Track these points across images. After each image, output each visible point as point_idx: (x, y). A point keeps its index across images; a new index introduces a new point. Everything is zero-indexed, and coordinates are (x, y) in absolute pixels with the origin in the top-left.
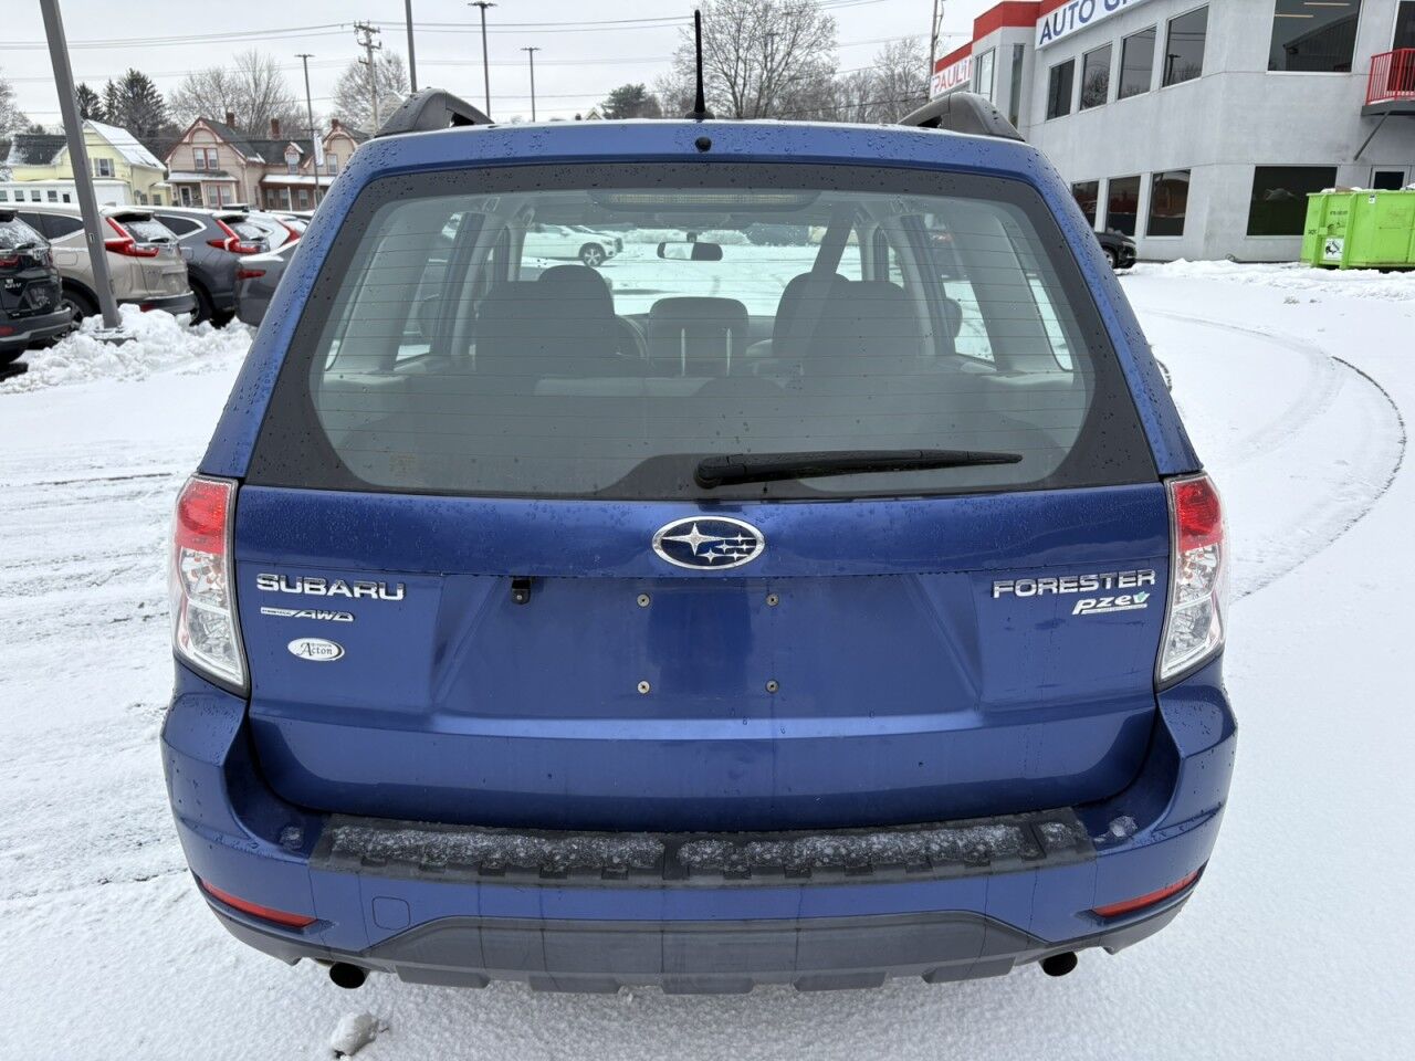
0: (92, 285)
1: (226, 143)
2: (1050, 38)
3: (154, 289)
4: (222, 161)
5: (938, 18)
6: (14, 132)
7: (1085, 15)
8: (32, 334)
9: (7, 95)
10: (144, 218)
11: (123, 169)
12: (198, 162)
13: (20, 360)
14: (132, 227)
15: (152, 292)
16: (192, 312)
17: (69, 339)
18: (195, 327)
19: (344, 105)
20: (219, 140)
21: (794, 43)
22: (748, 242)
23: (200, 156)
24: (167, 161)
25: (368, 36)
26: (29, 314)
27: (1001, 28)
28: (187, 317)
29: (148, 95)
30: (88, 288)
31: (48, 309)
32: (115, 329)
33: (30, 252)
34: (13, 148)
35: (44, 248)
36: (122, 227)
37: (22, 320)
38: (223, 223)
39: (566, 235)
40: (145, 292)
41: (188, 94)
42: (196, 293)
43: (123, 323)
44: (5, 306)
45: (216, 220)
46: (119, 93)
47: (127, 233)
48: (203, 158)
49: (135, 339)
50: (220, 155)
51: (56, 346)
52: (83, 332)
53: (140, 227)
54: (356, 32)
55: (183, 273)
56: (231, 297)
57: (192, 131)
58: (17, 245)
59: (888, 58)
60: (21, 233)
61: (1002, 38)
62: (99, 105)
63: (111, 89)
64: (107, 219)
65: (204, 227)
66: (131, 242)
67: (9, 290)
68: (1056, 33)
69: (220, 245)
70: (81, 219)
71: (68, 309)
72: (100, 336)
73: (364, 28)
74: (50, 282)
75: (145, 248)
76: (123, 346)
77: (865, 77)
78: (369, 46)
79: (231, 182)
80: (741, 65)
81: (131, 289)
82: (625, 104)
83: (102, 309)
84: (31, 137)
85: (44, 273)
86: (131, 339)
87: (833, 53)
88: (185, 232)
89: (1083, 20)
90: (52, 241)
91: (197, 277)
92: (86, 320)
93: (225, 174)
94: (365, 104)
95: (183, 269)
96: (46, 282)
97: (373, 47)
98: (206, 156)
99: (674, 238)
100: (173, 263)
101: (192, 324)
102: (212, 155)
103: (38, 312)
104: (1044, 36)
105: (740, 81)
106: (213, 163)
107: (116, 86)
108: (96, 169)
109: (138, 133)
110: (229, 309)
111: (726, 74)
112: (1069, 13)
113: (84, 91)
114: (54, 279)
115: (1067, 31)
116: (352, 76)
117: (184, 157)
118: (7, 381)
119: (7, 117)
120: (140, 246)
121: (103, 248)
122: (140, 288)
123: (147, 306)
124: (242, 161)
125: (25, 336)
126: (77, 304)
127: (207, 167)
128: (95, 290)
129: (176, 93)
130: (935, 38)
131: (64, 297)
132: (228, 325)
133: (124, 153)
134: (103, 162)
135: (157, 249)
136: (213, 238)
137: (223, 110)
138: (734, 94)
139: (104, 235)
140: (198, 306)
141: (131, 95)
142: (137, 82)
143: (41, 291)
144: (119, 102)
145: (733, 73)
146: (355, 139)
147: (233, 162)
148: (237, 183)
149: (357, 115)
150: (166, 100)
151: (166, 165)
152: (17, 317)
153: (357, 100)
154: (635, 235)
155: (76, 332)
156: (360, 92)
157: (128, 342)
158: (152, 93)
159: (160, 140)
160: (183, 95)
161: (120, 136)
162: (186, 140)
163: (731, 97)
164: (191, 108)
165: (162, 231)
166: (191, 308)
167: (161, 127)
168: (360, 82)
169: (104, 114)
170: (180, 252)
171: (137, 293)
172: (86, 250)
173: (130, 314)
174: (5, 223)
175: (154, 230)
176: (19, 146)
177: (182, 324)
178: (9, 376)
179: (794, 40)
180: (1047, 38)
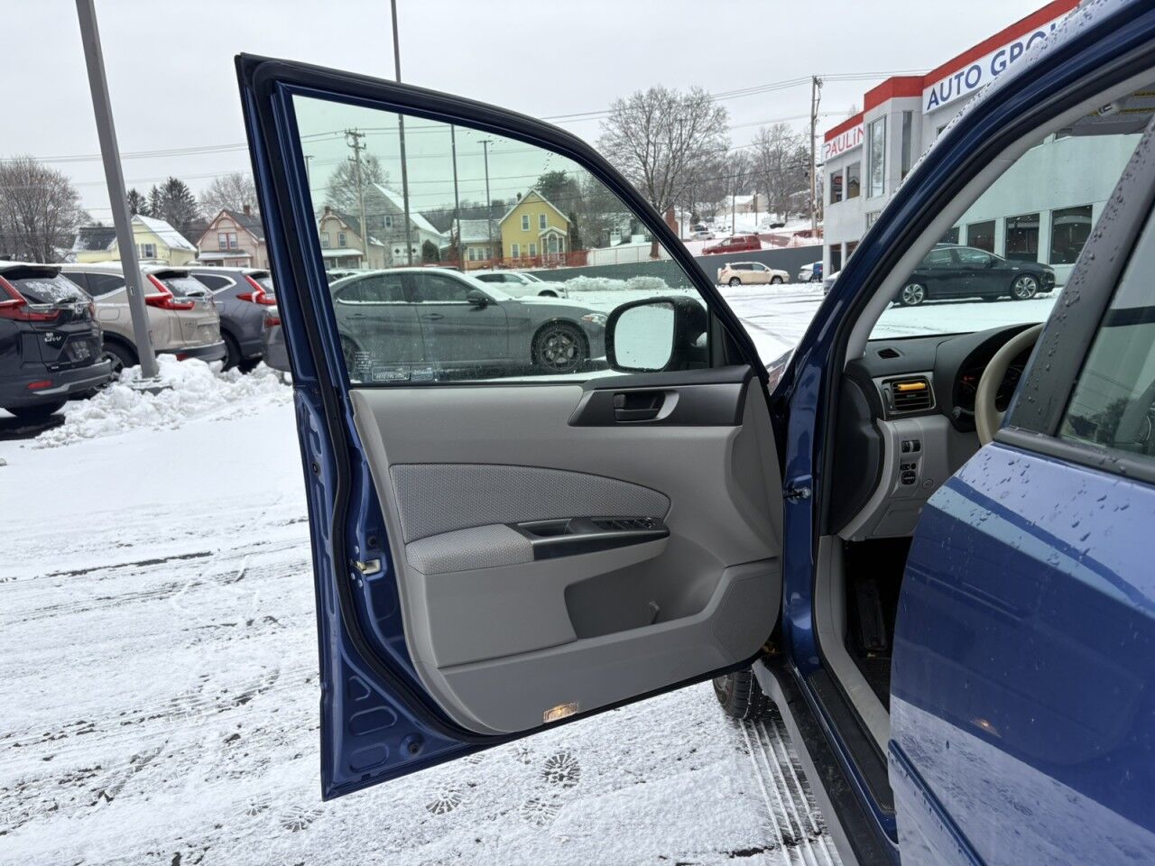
0: (131, 337)
1: (244, 227)
2: (937, 104)
3: (190, 339)
4: (240, 242)
5: (816, 102)
6: (79, 226)
7: (971, 81)
8: (71, 387)
9: (75, 198)
10: (182, 275)
11: (164, 251)
12: (222, 244)
13: (60, 411)
14: (171, 283)
15: (187, 342)
16: (223, 359)
17: (108, 390)
18: (225, 373)
19: (334, 196)
20: (237, 225)
21: (693, 128)
22: (666, 286)
23: (223, 238)
24: (198, 244)
25: (355, 140)
26: (69, 367)
27: (891, 99)
28: (219, 364)
29: (183, 196)
30: (128, 340)
31: (90, 361)
32: (154, 379)
33: (71, 306)
34: (78, 238)
35: (85, 302)
36: (162, 283)
37: (62, 372)
38: (251, 279)
39: (525, 284)
40: (181, 343)
41: (214, 193)
42: (226, 343)
43: (160, 373)
44: (45, 359)
45: (245, 276)
46: (161, 196)
47: (167, 289)
48: (225, 240)
49: (171, 388)
50: (239, 237)
51: (95, 397)
52: (122, 383)
53: (178, 283)
54: (347, 137)
55: (215, 324)
56: (259, 344)
57: (217, 220)
58: (59, 300)
59: (763, 139)
60: (64, 289)
61: (891, 107)
62: (146, 205)
63: (155, 193)
64: (148, 276)
65: (234, 283)
66: (169, 297)
67: (50, 344)
68: (943, 99)
69: (248, 298)
70: (123, 277)
71: (109, 361)
72: (138, 386)
73: (352, 134)
74: (90, 335)
75: (183, 302)
76: (160, 395)
77: (741, 156)
78: (356, 148)
79: (246, 258)
80: (651, 148)
81: (169, 340)
82: (551, 187)
83: (141, 359)
84: (92, 229)
85: (84, 326)
86: (167, 387)
87: (726, 135)
88: (219, 288)
89: (969, 86)
90: (96, 298)
91: (228, 329)
92: (126, 371)
93: (242, 252)
94: (349, 195)
95: (216, 321)
96: (87, 335)
97: (359, 148)
98: (228, 239)
99: (605, 285)
100: (207, 315)
101: (222, 371)
102: (233, 238)
103: (78, 365)
104: (931, 102)
105: (651, 160)
106: (234, 244)
107: (159, 190)
108: (143, 252)
109: (176, 224)
110: (255, 355)
111: (639, 156)
112: (955, 83)
113: (134, 194)
114: (95, 333)
115: (954, 96)
116: (340, 174)
117: (211, 241)
118: (44, 434)
119: (74, 214)
120: (178, 301)
121: (143, 302)
122: (176, 338)
123: (183, 355)
124: (256, 242)
125: (64, 388)
126: (118, 355)
127: (229, 248)
128: (134, 342)
129: (205, 193)
130: (814, 117)
131: (104, 349)
132: (254, 370)
133: (164, 239)
134: (148, 247)
135: (193, 303)
136: (243, 292)
137: (241, 204)
138: (646, 170)
139: (145, 289)
140: (227, 355)
141: (170, 197)
142: (175, 186)
143: (83, 344)
144: (161, 203)
145: (645, 154)
146: (342, 219)
147: (248, 242)
148: (251, 258)
149: (343, 203)
150: (197, 199)
151: (197, 248)
152: (56, 370)
153: (343, 192)
154: (572, 284)
155: (115, 383)
156: (345, 186)
157: (165, 391)
158: (187, 195)
159: (192, 230)
160: (210, 194)
161: (161, 226)
162: (213, 227)
163: (643, 173)
164: (217, 203)
165: (199, 287)
166: (222, 356)
167: (193, 220)
168: (346, 178)
169: (150, 212)
170: (213, 305)
171: (174, 344)
172: (128, 305)
173: (168, 366)
174: (48, 280)
175: (190, 285)
176: (83, 236)
177: (214, 371)
178: (46, 429)
179: (694, 126)
180: (934, 104)
